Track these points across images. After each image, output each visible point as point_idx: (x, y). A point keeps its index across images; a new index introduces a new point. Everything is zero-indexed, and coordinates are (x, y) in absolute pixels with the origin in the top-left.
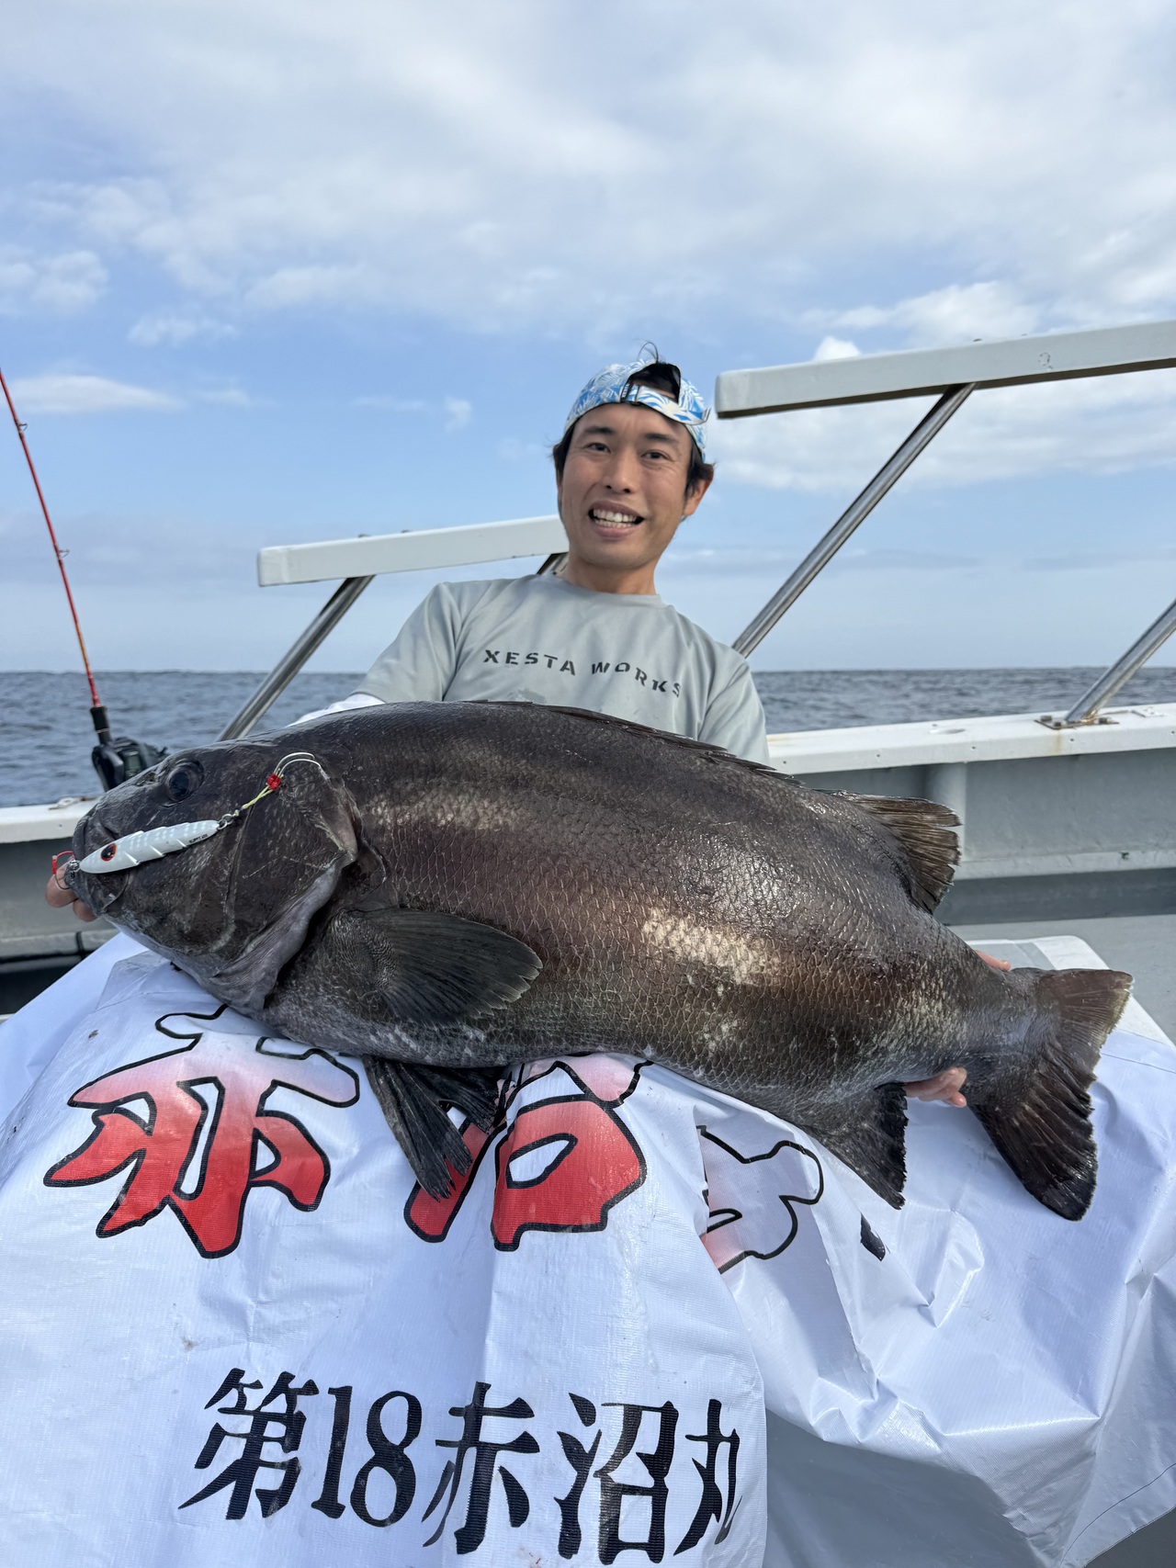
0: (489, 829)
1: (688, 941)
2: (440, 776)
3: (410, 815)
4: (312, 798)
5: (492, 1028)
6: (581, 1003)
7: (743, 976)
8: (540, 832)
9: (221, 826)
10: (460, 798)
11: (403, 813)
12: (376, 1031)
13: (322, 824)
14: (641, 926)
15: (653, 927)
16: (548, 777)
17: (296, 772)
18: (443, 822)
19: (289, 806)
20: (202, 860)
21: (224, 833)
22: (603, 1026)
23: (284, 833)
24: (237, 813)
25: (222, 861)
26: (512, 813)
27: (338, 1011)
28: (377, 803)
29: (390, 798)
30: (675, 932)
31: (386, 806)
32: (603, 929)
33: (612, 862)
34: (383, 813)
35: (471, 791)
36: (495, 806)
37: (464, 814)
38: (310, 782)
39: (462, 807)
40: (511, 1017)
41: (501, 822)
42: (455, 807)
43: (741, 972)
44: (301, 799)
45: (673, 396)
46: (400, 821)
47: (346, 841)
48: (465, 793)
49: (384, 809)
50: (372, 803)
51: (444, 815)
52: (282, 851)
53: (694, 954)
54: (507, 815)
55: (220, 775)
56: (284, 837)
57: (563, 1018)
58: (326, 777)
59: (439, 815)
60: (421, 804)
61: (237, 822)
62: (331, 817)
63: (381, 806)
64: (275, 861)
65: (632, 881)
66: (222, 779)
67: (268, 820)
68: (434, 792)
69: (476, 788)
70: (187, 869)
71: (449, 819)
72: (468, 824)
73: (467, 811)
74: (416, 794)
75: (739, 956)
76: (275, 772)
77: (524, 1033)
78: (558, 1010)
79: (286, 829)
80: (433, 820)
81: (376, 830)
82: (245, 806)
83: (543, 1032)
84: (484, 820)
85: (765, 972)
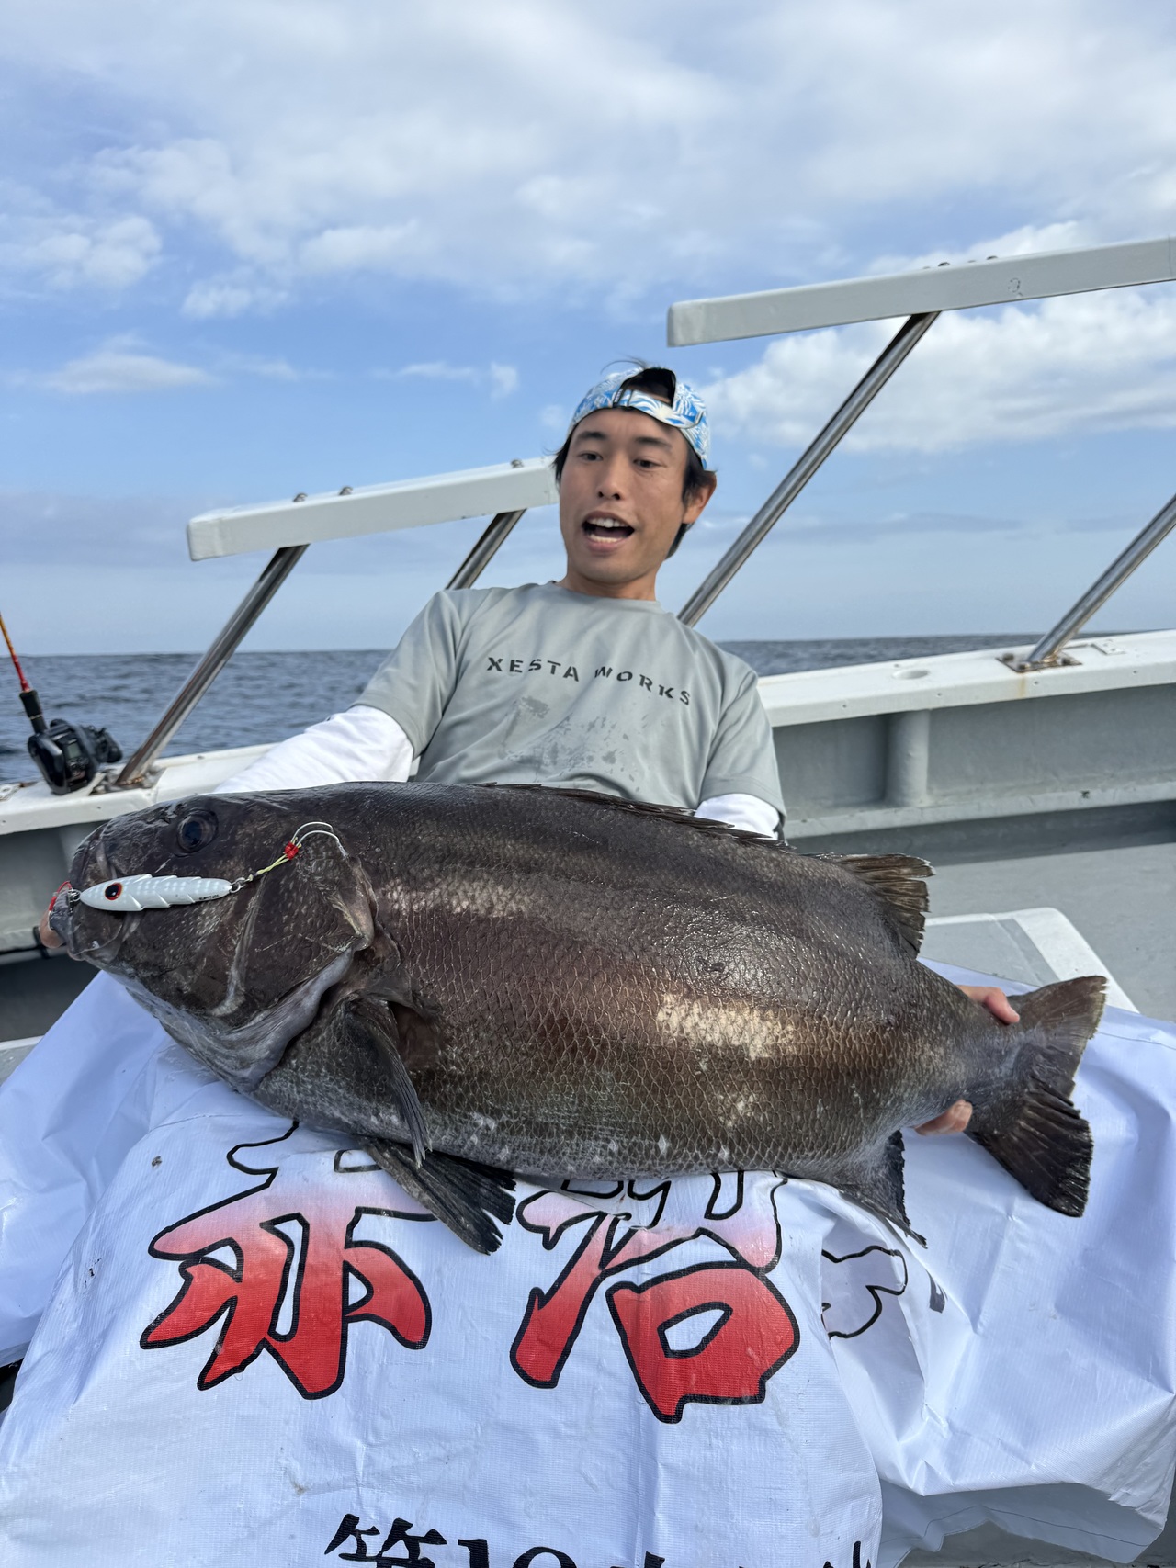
0: (503, 917)
1: (702, 1026)
2: (456, 863)
3: (427, 900)
4: (330, 876)
5: (505, 1118)
6: (596, 1096)
7: (758, 1050)
8: (553, 917)
9: (233, 889)
10: (475, 884)
11: (418, 899)
12: (379, 1112)
13: (339, 904)
14: (655, 1014)
15: (667, 1014)
16: (558, 860)
17: (314, 844)
18: (459, 910)
19: (306, 880)
20: (210, 924)
21: (236, 898)
22: (615, 1118)
23: (300, 909)
24: (251, 878)
25: (231, 929)
26: (526, 898)
27: (340, 1091)
28: (392, 888)
29: (406, 883)
30: (689, 1018)
31: (402, 890)
32: (618, 1019)
33: (624, 949)
34: (399, 898)
35: (485, 876)
36: (508, 893)
37: (479, 901)
38: (328, 857)
39: (477, 895)
40: (525, 1109)
41: (514, 909)
42: (470, 894)
43: (755, 1046)
44: (318, 875)
45: (667, 401)
46: (415, 907)
47: (361, 923)
48: (479, 879)
49: (400, 893)
50: (388, 887)
51: (459, 903)
52: (297, 927)
53: (709, 1038)
54: (521, 901)
55: (235, 832)
56: (300, 913)
57: (577, 1111)
58: (344, 853)
59: (454, 902)
60: (437, 891)
61: (250, 886)
62: (349, 896)
63: (396, 890)
64: (289, 937)
65: (644, 967)
66: (238, 837)
67: (283, 893)
68: (450, 879)
69: (490, 874)
70: (194, 931)
71: (465, 906)
72: (482, 912)
73: (481, 898)
74: (432, 880)
75: (753, 1030)
76: (293, 841)
77: (537, 1124)
78: (573, 1103)
79: (303, 905)
80: (448, 907)
81: (391, 915)
82: (260, 872)
83: (557, 1124)
84: (499, 907)
85: (779, 1041)
